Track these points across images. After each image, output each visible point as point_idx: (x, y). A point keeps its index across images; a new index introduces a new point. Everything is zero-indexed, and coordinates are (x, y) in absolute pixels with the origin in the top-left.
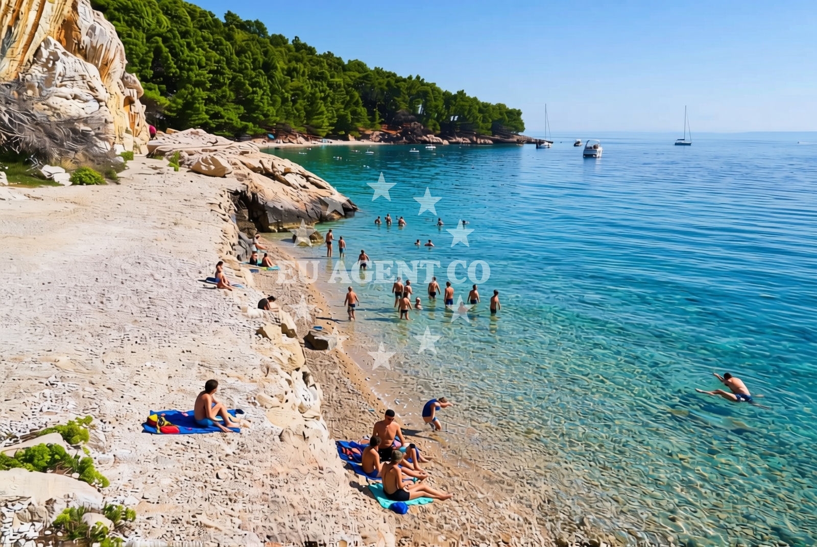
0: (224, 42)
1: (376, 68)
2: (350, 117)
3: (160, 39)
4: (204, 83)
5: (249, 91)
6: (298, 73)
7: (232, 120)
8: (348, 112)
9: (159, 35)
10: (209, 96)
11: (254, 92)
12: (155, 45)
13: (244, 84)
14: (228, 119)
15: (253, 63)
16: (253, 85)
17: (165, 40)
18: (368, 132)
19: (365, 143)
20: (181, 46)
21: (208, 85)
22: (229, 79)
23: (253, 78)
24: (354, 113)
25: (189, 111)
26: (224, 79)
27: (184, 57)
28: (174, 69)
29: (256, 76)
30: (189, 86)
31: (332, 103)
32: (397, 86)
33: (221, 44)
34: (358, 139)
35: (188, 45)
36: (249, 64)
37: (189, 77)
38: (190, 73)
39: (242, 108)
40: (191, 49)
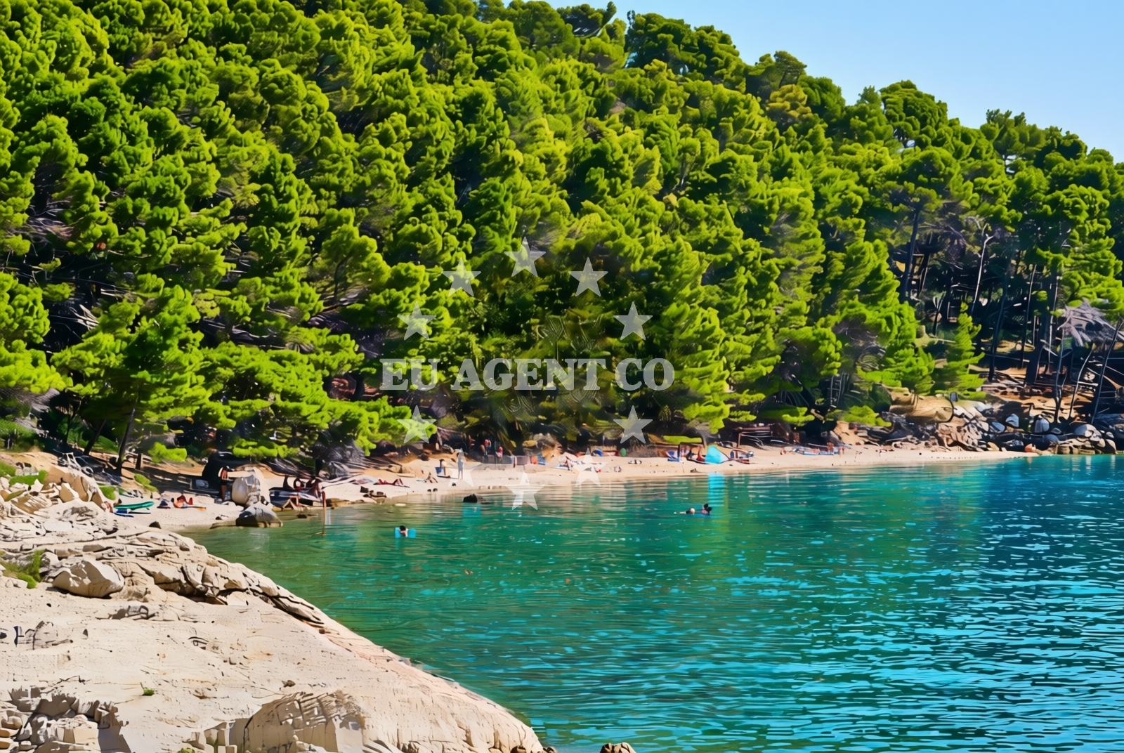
0: (302, 87)
1: (992, 116)
2: (832, 347)
3: (61, 123)
4: (207, 262)
5: (379, 272)
6: (613, 170)
7: (295, 398)
8: (827, 328)
9: (60, 108)
10: (224, 307)
11: (400, 281)
12: (44, 145)
13: (361, 251)
14: (285, 395)
15: (411, 158)
16: (399, 251)
17: (80, 124)
18: (928, 406)
19: (909, 455)
20: (132, 142)
21: (222, 267)
22: (303, 232)
23: (404, 219)
24: (853, 329)
25: (144, 374)
26: (285, 234)
27: (136, 176)
28: (102, 224)
29: (418, 211)
30: (152, 280)
31: (757, 291)
32: (1055, 203)
33: (289, 98)
34: (883, 439)
35: (157, 127)
36: (393, 164)
37: (149, 247)
38: (158, 233)
39: (348, 341)
40: (170, 144)
